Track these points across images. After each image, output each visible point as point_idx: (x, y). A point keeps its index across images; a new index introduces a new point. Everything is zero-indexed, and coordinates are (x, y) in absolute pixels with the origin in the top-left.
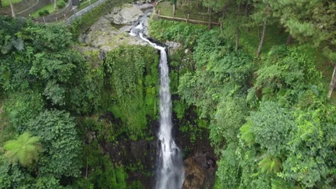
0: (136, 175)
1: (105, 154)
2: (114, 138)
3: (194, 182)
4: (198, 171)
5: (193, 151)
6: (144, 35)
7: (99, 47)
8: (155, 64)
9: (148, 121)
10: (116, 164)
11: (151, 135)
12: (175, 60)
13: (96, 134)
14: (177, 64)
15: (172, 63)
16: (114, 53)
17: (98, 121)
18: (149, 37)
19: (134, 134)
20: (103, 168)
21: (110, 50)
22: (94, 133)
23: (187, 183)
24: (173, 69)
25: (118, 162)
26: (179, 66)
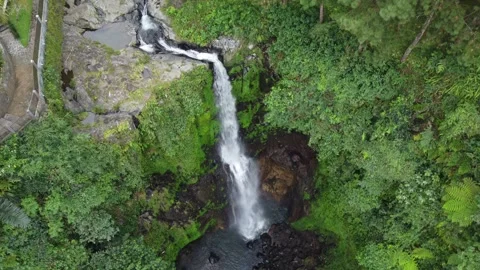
0: (207, 216)
1: (170, 226)
2: (172, 201)
3: (277, 184)
4: (280, 172)
5: (265, 150)
6: (169, 41)
7: (117, 110)
8: (209, 86)
9: (204, 151)
10: (186, 225)
11: (214, 165)
12: (236, 65)
13: (151, 214)
14: (238, 69)
15: (232, 71)
16: (151, 109)
17: (147, 198)
18: (179, 41)
19: (193, 177)
20: (172, 239)
21: (141, 108)
22: (147, 214)
23: (265, 187)
24: (235, 77)
25: (187, 222)
26: (242, 70)
